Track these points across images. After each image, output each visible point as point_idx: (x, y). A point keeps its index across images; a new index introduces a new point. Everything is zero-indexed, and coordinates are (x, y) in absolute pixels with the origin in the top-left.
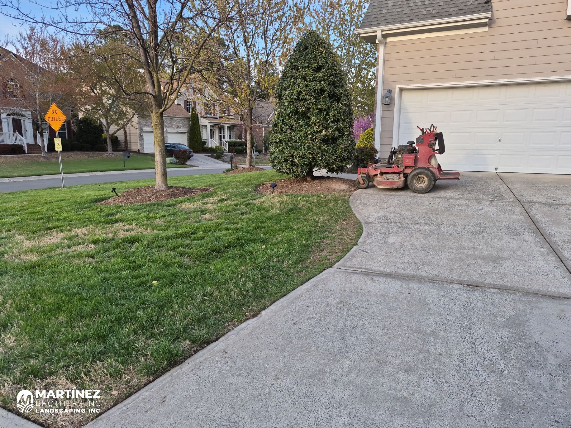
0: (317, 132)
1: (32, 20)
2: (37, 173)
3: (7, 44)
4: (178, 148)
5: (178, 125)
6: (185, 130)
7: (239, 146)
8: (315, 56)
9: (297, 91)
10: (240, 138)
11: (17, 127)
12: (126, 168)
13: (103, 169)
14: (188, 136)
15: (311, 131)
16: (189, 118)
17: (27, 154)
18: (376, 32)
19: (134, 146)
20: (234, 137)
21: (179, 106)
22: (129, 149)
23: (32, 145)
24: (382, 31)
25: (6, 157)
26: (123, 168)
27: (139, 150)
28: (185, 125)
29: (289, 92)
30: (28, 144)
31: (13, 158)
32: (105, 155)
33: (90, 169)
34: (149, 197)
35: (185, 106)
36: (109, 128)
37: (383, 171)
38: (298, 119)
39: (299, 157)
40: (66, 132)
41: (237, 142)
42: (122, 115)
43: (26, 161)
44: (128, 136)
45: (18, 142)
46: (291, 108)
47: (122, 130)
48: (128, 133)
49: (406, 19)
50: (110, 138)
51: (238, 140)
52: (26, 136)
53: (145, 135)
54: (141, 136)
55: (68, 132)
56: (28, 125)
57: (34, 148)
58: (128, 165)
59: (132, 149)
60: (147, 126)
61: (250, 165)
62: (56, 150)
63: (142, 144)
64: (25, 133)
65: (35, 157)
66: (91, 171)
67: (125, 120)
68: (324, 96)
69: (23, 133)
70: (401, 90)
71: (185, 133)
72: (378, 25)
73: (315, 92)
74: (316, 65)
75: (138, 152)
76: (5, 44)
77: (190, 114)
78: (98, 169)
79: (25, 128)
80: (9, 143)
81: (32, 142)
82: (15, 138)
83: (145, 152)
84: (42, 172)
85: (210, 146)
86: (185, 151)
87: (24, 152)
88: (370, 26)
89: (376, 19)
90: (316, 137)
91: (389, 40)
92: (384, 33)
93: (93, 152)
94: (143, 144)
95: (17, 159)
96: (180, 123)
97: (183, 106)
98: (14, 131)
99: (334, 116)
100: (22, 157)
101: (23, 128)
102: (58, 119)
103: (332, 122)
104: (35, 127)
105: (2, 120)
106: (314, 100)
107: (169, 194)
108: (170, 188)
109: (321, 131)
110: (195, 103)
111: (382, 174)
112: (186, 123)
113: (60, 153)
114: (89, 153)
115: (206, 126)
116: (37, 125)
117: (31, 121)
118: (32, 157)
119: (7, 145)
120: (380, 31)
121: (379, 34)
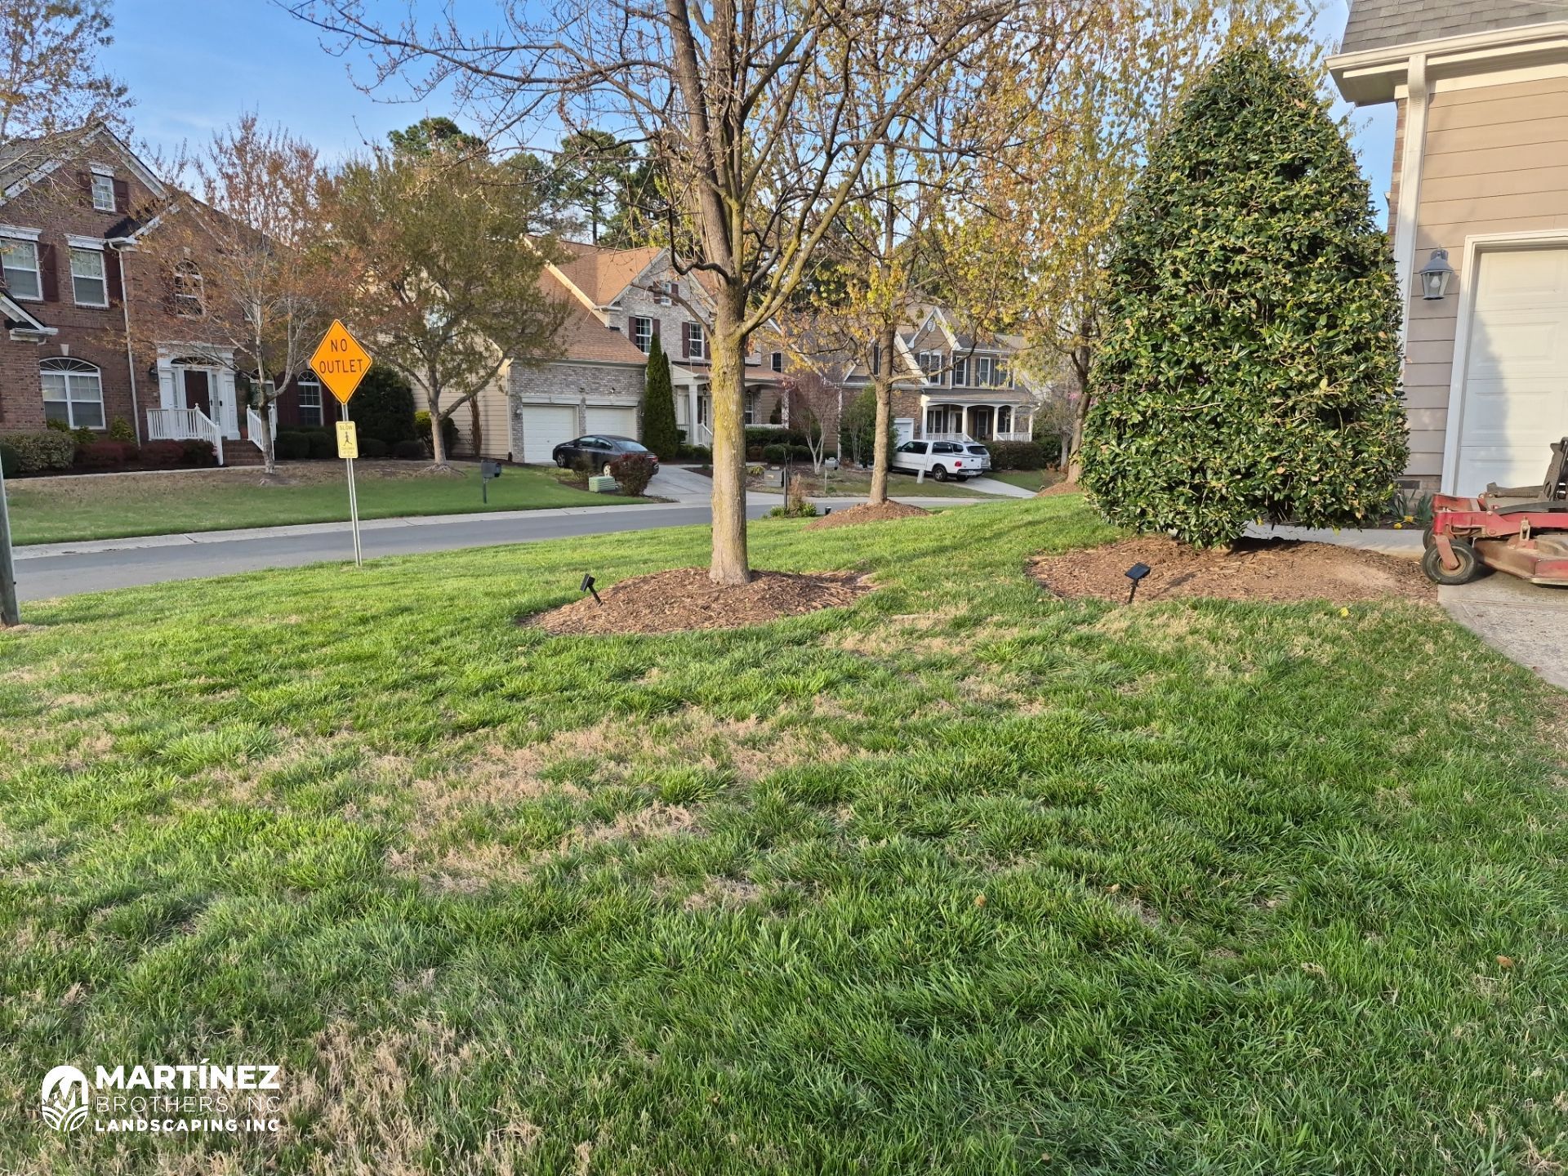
0: (1302, 386)
1: (373, 36)
2: (262, 520)
3: (182, 166)
4: (619, 449)
5: (615, 385)
6: (632, 400)
7: (775, 442)
8: (1282, 129)
9: (1223, 248)
10: (775, 419)
11: (198, 392)
12: (489, 504)
13: (432, 508)
14: (639, 417)
15: (1277, 382)
16: (643, 367)
17: (225, 465)
18: (1407, 60)
19: (498, 444)
20: (759, 417)
21: (615, 333)
22: (482, 452)
23: (234, 442)
24: (1428, 57)
25: (173, 476)
26: (482, 505)
27: (510, 455)
28: (631, 385)
29: (1190, 250)
30: (224, 439)
31: (187, 476)
32: (426, 469)
33: (393, 510)
34: (706, 608)
35: (631, 334)
36: (437, 393)
37: (1538, 525)
38: (1225, 343)
39: (1233, 472)
40: (321, 406)
41: (767, 432)
42: (473, 358)
43: (224, 485)
44: (482, 418)
45: (200, 435)
46: (1193, 306)
47: (467, 404)
48: (481, 409)
49: (1514, 13)
50: (440, 423)
51: (770, 426)
52: (218, 419)
53: (527, 414)
54: (517, 417)
55: (325, 406)
56: (223, 388)
57: (240, 450)
58: (494, 497)
59: (492, 452)
60: (532, 389)
61: (884, 499)
62: (341, 455)
63: (518, 439)
64: (217, 409)
65: (245, 474)
66: (402, 515)
67: (482, 373)
68: (1321, 260)
69: (212, 408)
70: (1480, 250)
71: (630, 408)
72: (1411, 36)
73: (1288, 248)
74: (1288, 156)
75: (509, 461)
76: (177, 167)
77: (647, 354)
78: (419, 509)
79: (216, 397)
80: (176, 439)
81: (234, 434)
82: (192, 425)
83: (527, 461)
84: (272, 517)
85: (696, 443)
86: (640, 459)
87: (214, 462)
88: (1378, 42)
89: (1399, 20)
90: (1295, 403)
91: (1442, 86)
92: (1432, 62)
93: (392, 462)
94: (521, 438)
95: (200, 482)
96: (618, 381)
97: (625, 332)
98: (190, 405)
99: (1357, 330)
100: (211, 474)
101: (211, 397)
102: (348, 368)
103: (1348, 352)
104: (243, 392)
105: (161, 375)
106: (1288, 277)
107: (763, 598)
108: (753, 575)
109: (1315, 384)
110: (657, 323)
111: (1535, 532)
112: (634, 381)
113: (350, 466)
114: (382, 463)
115: (686, 388)
116: (248, 386)
117: (232, 379)
118: (237, 474)
119: (172, 441)
120: (1422, 57)
121: (1416, 69)
